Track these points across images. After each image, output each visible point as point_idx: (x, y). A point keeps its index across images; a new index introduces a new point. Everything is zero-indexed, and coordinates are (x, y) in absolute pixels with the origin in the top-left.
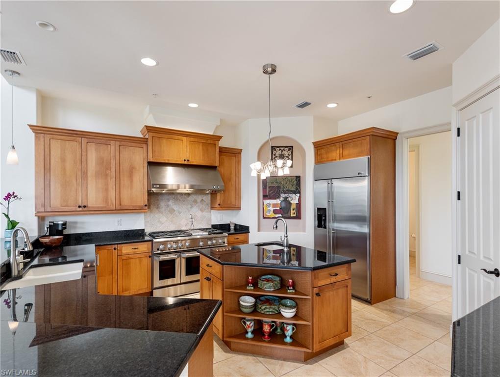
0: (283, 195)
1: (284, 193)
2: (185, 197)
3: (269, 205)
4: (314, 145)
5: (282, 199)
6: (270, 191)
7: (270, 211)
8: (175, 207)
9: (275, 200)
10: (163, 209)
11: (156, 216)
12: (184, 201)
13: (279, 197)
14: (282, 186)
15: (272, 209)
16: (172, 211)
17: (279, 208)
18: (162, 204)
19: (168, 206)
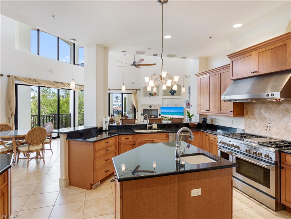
2: (277, 105)
8: (267, 115)
10: (257, 116)
11: (252, 121)
12: (275, 110)
16: (264, 119)
18: (256, 111)
19: (261, 113)
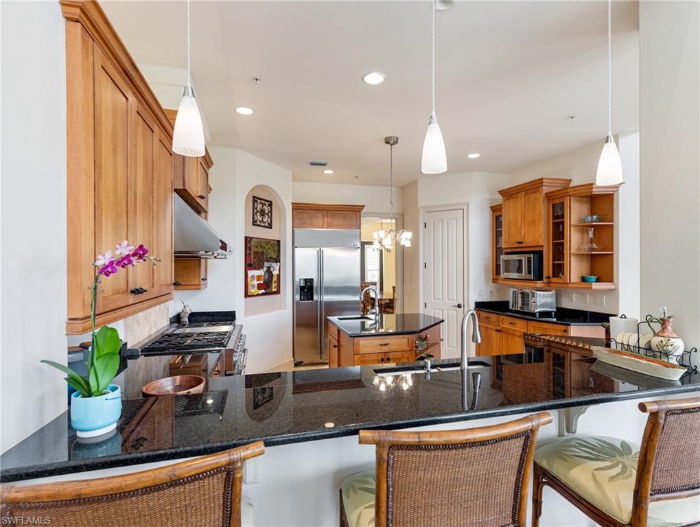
0: (266, 264)
1: (268, 262)
3: (253, 277)
4: (293, 206)
5: (265, 269)
6: (254, 258)
7: (253, 286)
9: (259, 271)
13: (262, 267)
14: (265, 252)
15: (256, 283)
17: (262, 282)
